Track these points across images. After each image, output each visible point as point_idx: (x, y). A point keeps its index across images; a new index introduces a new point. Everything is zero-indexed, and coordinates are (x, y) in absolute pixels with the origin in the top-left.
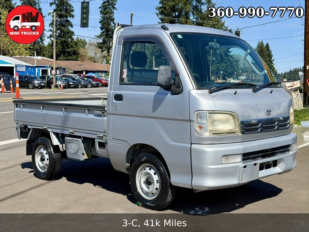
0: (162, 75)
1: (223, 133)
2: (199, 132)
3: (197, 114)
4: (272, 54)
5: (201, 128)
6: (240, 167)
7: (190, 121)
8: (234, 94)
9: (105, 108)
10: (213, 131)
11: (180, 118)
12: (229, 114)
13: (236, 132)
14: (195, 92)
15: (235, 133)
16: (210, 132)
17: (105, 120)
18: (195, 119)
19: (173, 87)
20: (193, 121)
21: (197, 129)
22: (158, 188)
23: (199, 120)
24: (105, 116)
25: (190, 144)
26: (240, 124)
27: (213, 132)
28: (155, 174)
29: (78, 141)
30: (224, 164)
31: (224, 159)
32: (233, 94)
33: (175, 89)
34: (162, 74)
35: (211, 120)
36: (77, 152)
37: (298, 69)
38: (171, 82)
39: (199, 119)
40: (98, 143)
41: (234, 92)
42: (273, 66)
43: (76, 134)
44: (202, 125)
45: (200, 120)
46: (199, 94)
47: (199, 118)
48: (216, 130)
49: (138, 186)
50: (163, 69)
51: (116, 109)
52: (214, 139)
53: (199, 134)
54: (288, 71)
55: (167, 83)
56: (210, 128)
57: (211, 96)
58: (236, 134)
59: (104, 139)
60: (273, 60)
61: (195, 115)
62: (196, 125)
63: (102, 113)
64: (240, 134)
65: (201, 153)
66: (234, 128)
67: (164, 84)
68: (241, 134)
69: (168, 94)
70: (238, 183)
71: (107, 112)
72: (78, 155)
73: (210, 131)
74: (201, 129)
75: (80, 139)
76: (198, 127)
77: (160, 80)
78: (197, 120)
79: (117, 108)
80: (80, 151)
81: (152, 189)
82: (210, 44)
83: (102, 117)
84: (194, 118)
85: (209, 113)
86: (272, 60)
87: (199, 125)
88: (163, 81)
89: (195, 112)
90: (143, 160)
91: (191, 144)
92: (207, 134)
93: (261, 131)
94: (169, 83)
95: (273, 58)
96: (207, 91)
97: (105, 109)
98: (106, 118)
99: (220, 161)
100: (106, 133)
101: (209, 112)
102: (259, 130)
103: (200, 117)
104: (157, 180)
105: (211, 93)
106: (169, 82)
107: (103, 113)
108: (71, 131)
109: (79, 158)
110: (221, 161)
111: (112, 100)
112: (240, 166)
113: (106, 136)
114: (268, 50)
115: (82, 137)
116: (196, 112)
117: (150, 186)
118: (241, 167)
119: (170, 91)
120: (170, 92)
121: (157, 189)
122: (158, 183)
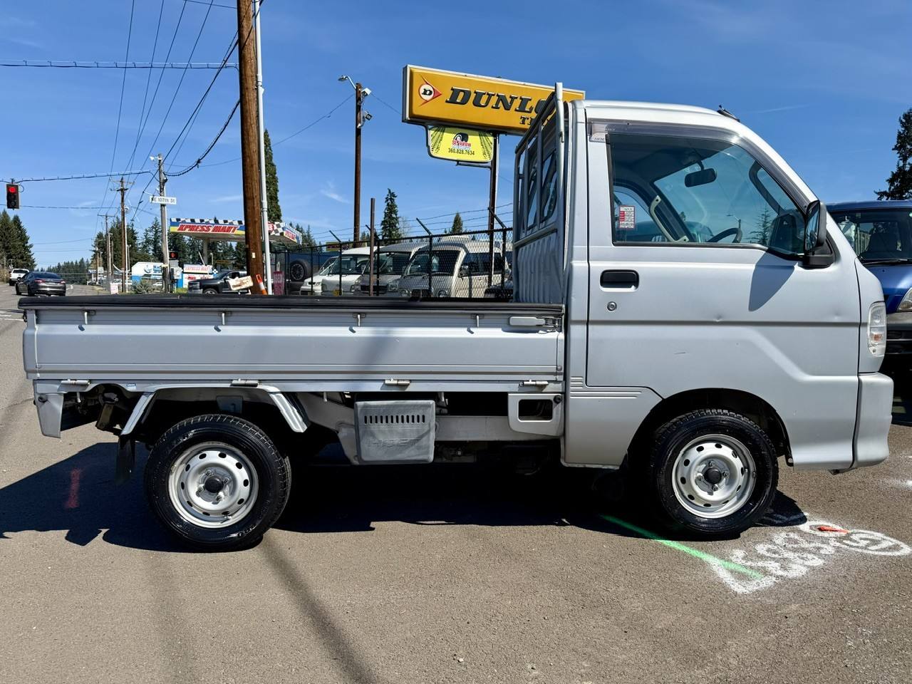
2: (876, 346)
4: (27, 234)
5: (878, 339)
7: (860, 325)
11: (836, 319)
20: (866, 324)
23: (876, 322)
25: (854, 375)
28: (734, 455)
29: (419, 406)
36: (418, 440)
37: (72, 263)
39: (876, 319)
40: (518, 405)
42: (30, 256)
43: (413, 388)
53: (875, 352)
54: (54, 265)
59: (550, 391)
60: (31, 246)
61: (870, 312)
69: (793, 266)
75: (432, 402)
76: (873, 337)
78: (873, 321)
84: (869, 318)
86: (28, 245)
87: (874, 333)
89: (870, 304)
91: (858, 374)
95: (30, 242)
98: (560, 335)
100: (560, 374)
107: (547, 321)
108: (392, 381)
114: (19, 227)
115: (441, 394)
116: (873, 306)
120: (798, 263)
121: (739, 488)
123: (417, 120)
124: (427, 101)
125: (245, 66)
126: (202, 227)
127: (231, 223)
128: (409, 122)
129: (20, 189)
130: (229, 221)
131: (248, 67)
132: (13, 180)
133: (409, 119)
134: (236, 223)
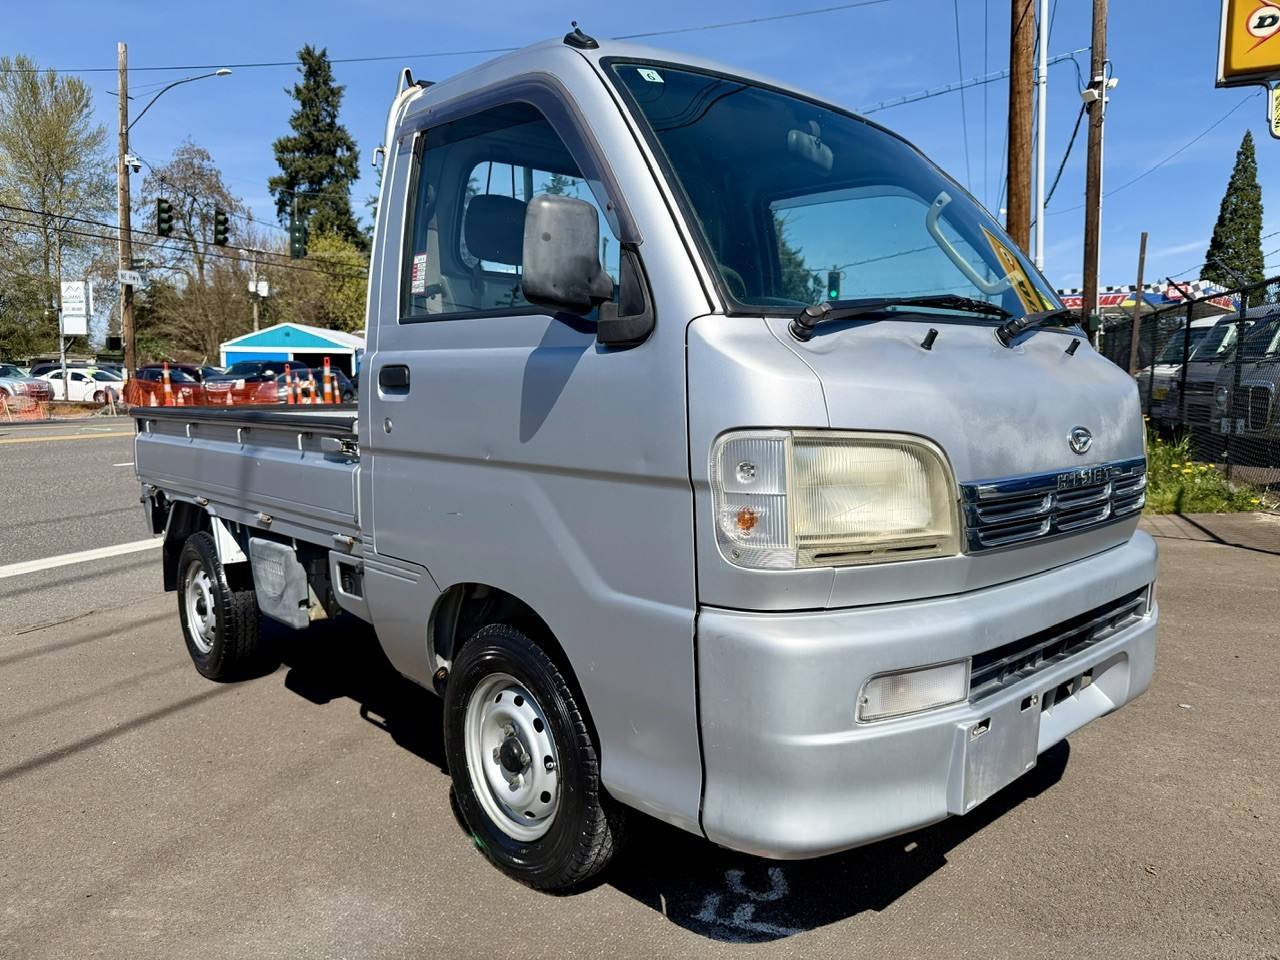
0: (543, 242)
1: (870, 552)
2: (742, 544)
3: (729, 445)
5: (752, 526)
6: (962, 731)
7: (693, 485)
8: (922, 345)
9: (351, 426)
10: (817, 537)
11: (641, 468)
12: (903, 449)
13: (941, 541)
14: (717, 330)
15: (934, 546)
16: (802, 547)
17: (356, 475)
18: (720, 477)
19: (609, 312)
20: (705, 485)
21: (731, 529)
22: (552, 792)
23: (742, 481)
24: (355, 459)
25: (689, 607)
26: (959, 501)
27: (816, 547)
28: (538, 725)
29: (281, 553)
30: (877, 719)
31: (875, 694)
32: (917, 344)
33: (617, 318)
34: (547, 237)
35: (806, 479)
36: (281, 596)
38: (598, 281)
39: (739, 477)
40: (338, 568)
41: (922, 338)
43: (275, 528)
44: (759, 510)
45: (746, 482)
46: (740, 341)
47: (742, 467)
48: (832, 536)
49: (474, 766)
50: (550, 210)
51: (389, 431)
52: (822, 583)
53: (738, 557)
55: (573, 285)
56: (802, 527)
57: (808, 350)
58: (939, 551)
59: (356, 553)
61: (716, 453)
62: (725, 507)
63: (347, 448)
64: (960, 555)
65: (750, 659)
66: (929, 524)
67: (559, 292)
68: (965, 553)
69: (586, 348)
70: (949, 813)
71: (360, 442)
72: (284, 607)
73: (803, 538)
74: (752, 529)
75: (289, 548)
76: (736, 519)
77: (534, 266)
78: (730, 478)
79: (390, 423)
80: (291, 592)
81: (530, 790)
82: (794, 137)
83: (349, 462)
84: (711, 467)
85: (797, 443)
87: (736, 509)
88: (552, 272)
89: (716, 434)
90: (488, 657)
91: (699, 606)
92: (782, 559)
93: (1054, 530)
94: (589, 289)
96: (781, 326)
97: (351, 431)
98: (357, 469)
99: (858, 704)
100: (358, 529)
101: (797, 434)
102: (1046, 528)
103: (746, 465)
104: (548, 759)
105: (806, 338)
106: (586, 281)
107: (349, 446)
108: (260, 516)
109: (288, 619)
110: (861, 707)
111: (375, 392)
112: (960, 726)
113: (360, 541)
115: (294, 541)
116: (724, 438)
117: (520, 776)
118: (965, 728)
119: (595, 332)
120: (594, 338)
121: (545, 797)
122: (549, 770)
123: (1237, 78)
124: (1265, 39)
125: (1018, 59)
126: (1074, 300)
127: (1118, 291)
128: (1228, 84)
129: (842, 276)
130: (1115, 288)
131: (1023, 60)
132: (835, 267)
133: (1223, 80)
134: (1126, 290)
